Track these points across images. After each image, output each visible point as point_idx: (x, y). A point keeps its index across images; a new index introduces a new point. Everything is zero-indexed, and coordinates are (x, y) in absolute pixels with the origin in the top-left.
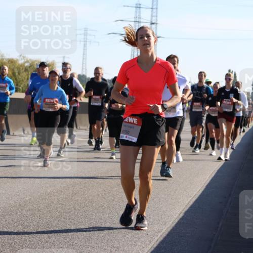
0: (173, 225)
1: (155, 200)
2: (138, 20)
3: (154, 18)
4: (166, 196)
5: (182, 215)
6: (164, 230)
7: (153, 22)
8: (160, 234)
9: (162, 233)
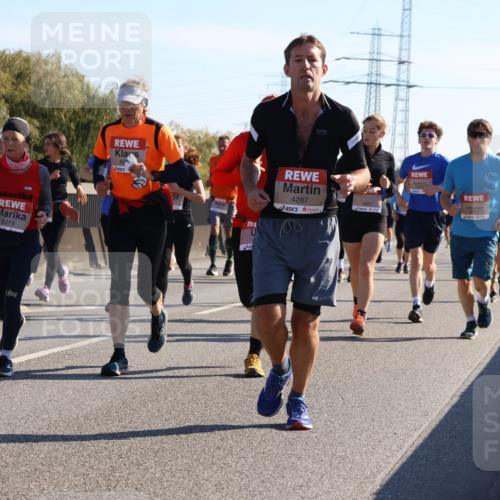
0: (441, 417)
1: (408, 373)
2: (375, 57)
3: (405, 53)
4: (427, 367)
5: (455, 400)
6: (424, 426)
7: (403, 59)
8: (417, 434)
9: (420, 432)
